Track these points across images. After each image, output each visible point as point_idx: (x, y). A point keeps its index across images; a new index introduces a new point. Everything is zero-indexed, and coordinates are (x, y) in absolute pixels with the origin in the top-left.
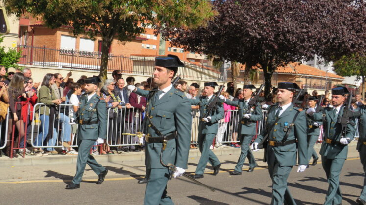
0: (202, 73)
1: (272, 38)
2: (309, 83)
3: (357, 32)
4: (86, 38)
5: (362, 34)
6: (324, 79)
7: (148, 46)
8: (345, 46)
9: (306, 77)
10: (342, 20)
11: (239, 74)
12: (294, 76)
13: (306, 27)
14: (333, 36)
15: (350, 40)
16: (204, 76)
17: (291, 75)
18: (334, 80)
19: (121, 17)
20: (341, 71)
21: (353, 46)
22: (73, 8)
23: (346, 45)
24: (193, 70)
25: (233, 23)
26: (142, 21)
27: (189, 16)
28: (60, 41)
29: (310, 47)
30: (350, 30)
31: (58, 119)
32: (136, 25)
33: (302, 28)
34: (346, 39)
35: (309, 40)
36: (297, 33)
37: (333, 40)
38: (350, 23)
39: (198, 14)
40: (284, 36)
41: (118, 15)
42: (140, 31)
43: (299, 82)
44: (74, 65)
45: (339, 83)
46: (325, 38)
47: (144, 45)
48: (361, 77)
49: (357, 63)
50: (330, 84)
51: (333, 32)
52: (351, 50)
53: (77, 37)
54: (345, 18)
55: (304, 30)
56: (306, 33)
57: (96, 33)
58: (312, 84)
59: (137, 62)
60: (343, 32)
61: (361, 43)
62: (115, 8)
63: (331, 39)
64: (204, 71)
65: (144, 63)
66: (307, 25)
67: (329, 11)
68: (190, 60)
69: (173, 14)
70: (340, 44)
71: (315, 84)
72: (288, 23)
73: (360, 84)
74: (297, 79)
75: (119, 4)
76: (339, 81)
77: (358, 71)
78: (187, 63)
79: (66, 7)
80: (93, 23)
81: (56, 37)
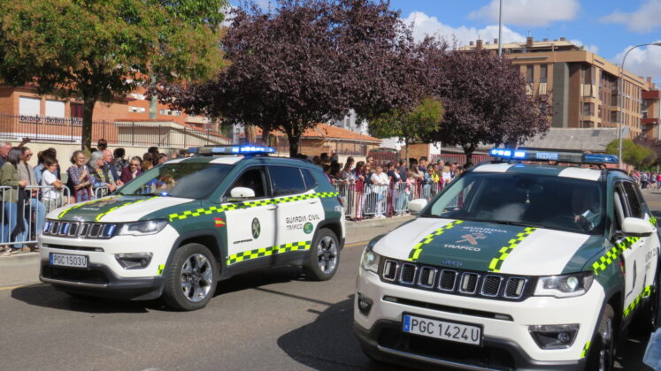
1: (297, 92)
2: (339, 148)
3: (399, 83)
4: (56, 100)
5: (405, 86)
6: (358, 143)
7: (135, 108)
8: (385, 102)
9: (336, 141)
10: (382, 69)
12: (320, 141)
13: (339, 78)
14: (371, 89)
15: (391, 94)
17: (317, 139)
18: (370, 144)
19: (106, 71)
20: (376, 131)
21: (395, 102)
22: (39, 60)
23: (387, 99)
24: (197, 137)
25: (249, 77)
26: (133, 75)
27: (195, 67)
28: (18, 104)
30: (391, 82)
32: (125, 79)
33: (334, 78)
34: (385, 93)
37: (371, 95)
38: (391, 73)
39: (207, 64)
40: (313, 89)
41: (102, 67)
42: (129, 88)
43: (327, 147)
44: (40, 136)
45: (376, 147)
46: (363, 91)
47: (131, 108)
48: (404, 139)
49: (399, 122)
50: (365, 148)
51: (371, 84)
52: (393, 106)
53: (40, 99)
54: (385, 67)
55: (336, 81)
56: (338, 84)
57: (70, 93)
58: (344, 149)
59: (123, 130)
60: (382, 85)
61: (405, 98)
62: (97, 60)
63: (369, 93)
65: (133, 130)
66: (339, 74)
67: (365, 57)
68: (191, 125)
69: (175, 65)
70: (379, 101)
71: (347, 150)
72: (317, 74)
73: (402, 147)
74: (325, 144)
75: (103, 53)
76: (376, 144)
77: (400, 132)
78: (188, 128)
79: (32, 58)
80: (67, 80)
81: (13, 99)
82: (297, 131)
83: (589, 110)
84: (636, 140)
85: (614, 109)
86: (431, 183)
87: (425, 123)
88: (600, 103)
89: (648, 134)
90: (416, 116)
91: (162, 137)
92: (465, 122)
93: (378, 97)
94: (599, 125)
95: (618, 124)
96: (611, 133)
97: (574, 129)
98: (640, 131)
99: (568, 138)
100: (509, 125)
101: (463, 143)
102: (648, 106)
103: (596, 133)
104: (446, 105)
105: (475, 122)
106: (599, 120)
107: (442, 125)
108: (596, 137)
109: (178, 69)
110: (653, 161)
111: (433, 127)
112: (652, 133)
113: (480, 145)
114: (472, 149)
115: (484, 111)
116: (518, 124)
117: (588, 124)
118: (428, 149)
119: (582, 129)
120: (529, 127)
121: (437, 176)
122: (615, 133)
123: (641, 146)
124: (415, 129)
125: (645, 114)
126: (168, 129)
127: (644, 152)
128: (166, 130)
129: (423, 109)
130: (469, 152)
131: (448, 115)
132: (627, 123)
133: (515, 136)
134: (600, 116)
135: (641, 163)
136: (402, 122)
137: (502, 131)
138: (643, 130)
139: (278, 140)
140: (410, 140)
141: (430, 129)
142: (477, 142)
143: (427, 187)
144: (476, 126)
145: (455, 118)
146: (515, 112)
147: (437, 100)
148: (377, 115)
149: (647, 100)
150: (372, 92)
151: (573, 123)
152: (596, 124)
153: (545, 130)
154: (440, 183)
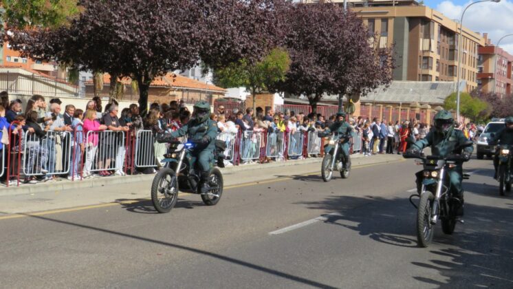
0: (56, 87)
2: (185, 97)
3: (249, 33)
5: (255, 36)
6: (204, 92)
8: (235, 51)
9: (182, 90)
10: (232, 19)
11: (102, 88)
12: (167, 89)
13: (188, 28)
14: (221, 38)
15: (241, 43)
16: (58, 91)
17: (164, 88)
18: (215, 93)
20: (223, 81)
21: (244, 51)
23: (237, 49)
24: (45, 83)
25: (99, 25)
27: (48, 13)
29: (193, 51)
30: (241, 31)
33: (183, 28)
34: (235, 42)
35: (192, 43)
36: (177, 35)
37: (221, 43)
38: (241, 23)
39: (59, 12)
40: (162, 38)
43: (174, 96)
45: (221, 96)
46: (212, 40)
48: (251, 88)
49: (246, 71)
50: (210, 97)
51: (221, 33)
52: (242, 55)
54: (235, 16)
55: (186, 31)
56: (188, 34)
58: (190, 98)
60: (232, 34)
61: (254, 47)
63: (219, 42)
64: (58, 85)
66: (190, 24)
67: (215, 7)
69: (28, 11)
70: (229, 50)
71: (192, 99)
72: (167, 23)
73: (248, 97)
74: (171, 93)
76: (221, 94)
77: (248, 81)
78: (37, 75)
82: (147, 79)
83: (428, 64)
84: (473, 93)
85: (451, 64)
86: (278, 131)
87: (272, 72)
88: (438, 57)
89: (484, 87)
90: (263, 66)
91: (10, 83)
92: (309, 73)
93: (228, 46)
94: (437, 79)
95: (455, 79)
96: (449, 87)
97: (413, 82)
98: (475, 85)
99: (407, 91)
100: (353, 76)
101: (308, 94)
102: (484, 61)
103: (434, 87)
104: (292, 56)
105: (320, 73)
106: (437, 74)
107: (288, 75)
108: (434, 91)
109: (32, 15)
110: (489, 114)
111: (280, 76)
112: (487, 87)
113: (325, 96)
114: (317, 99)
115: (328, 62)
116: (362, 76)
117: (426, 77)
118: (272, 99)
119: (421, 82)
120: (372, 79)
121: (283, 125)
122: (452, 87)
123: (478, 99)
124: (262, 79)
125: (481, 68)
126: (17, 75)
127: (480, 105)
128: (15, 76)
129: (271, 59)
130: (313, 102)
131: (294, 66)
132: (463, 77)
133: (359, 88)
134: (438, 70)
135: (477, 116)
136: (250, 72)
137: (347, 82)
138: (479, 84)
139: (125, 88)
140: (257, 90)
141: (277, 79)
142: (322, 92)
143: (273, 135)
144: (321, 77)
145: (301, 69)
146: (359, 63)
147: (285, 50)
148: (226, 63)
149: (483, 55)
150: (221, 41)
151: (412, 76)
152: (434, 78)
153: (387, 83)
154: (286, 132)
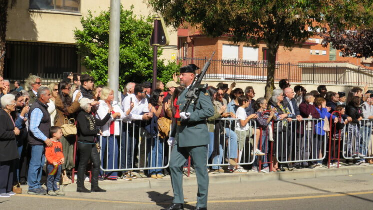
4: (248, 46)
7: (317, 52)
19: (287, 21)
22: (233, 15)
26: (310, 24)
27: (361, 16)
28: (221, 50)
31: (223, 135)
32: (303, 28)
41: (283, 18)
42: (307, 35)
44: (238, 76)
47: (313, 52)
53: (239, 46)
57: (259, 40)
59: (305, 70)
62: (280, 12)
65: (314, 70)
68: (364, 65)
69: (343, 15)
75: (284, 7)
78: (362, 68)
79: (226, 13)
80: (256, 30)
81: (217, 47)
91: (339, 76)
109: (346, 18)
126: (344, 69)
128: (342, 70)
